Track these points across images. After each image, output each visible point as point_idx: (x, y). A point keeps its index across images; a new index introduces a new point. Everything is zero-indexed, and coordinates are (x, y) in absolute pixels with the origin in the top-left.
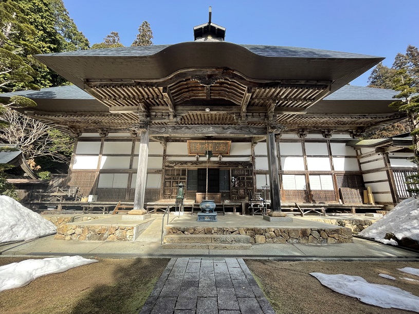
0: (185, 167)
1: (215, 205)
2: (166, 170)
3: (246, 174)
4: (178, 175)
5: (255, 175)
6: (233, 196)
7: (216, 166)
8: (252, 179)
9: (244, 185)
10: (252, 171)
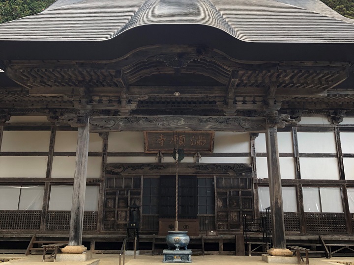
0: (140, 173)
1: (187, 238)
2: (108, 179)
3: (241, 185)
4: (127, 187)
5: (256, 188)
6: (220, 223)
7: (190, 172)
8: (251, 193)
9: (238, 205)
10: (251, 180)
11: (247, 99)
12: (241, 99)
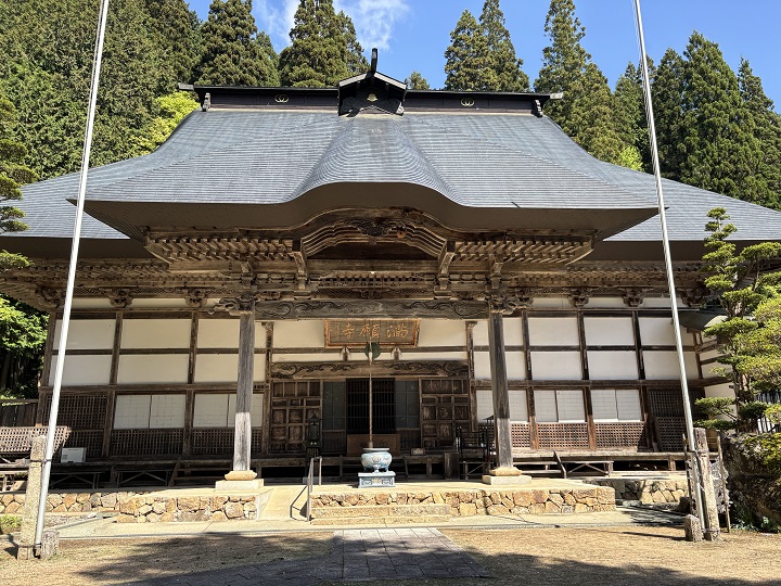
0: (318, 375)
1: (389, 457)
2: (274, 385)
3: (454, 388)
4: (302, 394)
5: (474, 392)
7: (387, 373)
8: (467, 400)
9: (450, 415)
10: (466, 382)
11: (465, 277)
12: (457, 277)
